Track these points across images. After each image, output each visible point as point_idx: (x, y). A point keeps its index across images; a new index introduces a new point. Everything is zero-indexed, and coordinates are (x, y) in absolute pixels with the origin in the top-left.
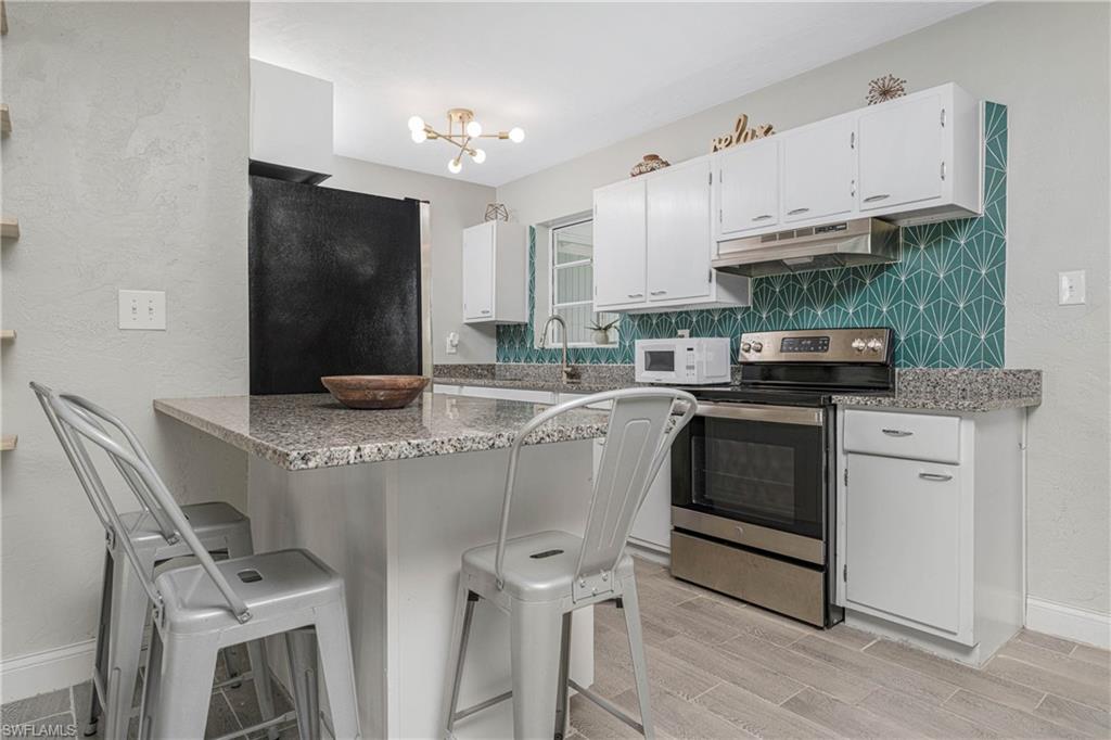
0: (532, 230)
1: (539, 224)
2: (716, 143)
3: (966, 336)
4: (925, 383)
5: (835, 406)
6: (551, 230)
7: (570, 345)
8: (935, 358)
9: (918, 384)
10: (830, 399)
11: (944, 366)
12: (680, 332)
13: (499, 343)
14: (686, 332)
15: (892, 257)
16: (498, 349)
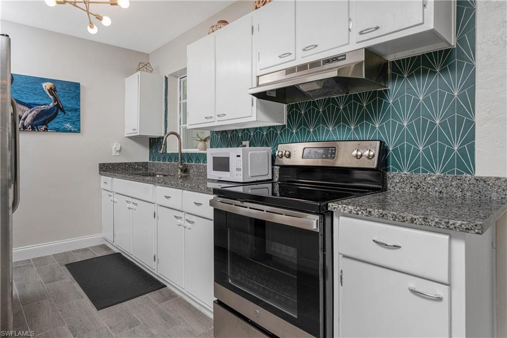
0: (166, 78)
1: (169, 75)
2: (257, 4)
3: (442, 148)
4: (408, 186)
5: (332, 212)
6: (179, 79)
7: (184, 151)
8: (416, 165)
9: (403, 186)
10: (327, 206)
11: (424, 171)
12: (244, 143)
13: (150, 149)
14: (247, 143)
15: (383, 84)
16: (150, 152)
